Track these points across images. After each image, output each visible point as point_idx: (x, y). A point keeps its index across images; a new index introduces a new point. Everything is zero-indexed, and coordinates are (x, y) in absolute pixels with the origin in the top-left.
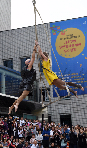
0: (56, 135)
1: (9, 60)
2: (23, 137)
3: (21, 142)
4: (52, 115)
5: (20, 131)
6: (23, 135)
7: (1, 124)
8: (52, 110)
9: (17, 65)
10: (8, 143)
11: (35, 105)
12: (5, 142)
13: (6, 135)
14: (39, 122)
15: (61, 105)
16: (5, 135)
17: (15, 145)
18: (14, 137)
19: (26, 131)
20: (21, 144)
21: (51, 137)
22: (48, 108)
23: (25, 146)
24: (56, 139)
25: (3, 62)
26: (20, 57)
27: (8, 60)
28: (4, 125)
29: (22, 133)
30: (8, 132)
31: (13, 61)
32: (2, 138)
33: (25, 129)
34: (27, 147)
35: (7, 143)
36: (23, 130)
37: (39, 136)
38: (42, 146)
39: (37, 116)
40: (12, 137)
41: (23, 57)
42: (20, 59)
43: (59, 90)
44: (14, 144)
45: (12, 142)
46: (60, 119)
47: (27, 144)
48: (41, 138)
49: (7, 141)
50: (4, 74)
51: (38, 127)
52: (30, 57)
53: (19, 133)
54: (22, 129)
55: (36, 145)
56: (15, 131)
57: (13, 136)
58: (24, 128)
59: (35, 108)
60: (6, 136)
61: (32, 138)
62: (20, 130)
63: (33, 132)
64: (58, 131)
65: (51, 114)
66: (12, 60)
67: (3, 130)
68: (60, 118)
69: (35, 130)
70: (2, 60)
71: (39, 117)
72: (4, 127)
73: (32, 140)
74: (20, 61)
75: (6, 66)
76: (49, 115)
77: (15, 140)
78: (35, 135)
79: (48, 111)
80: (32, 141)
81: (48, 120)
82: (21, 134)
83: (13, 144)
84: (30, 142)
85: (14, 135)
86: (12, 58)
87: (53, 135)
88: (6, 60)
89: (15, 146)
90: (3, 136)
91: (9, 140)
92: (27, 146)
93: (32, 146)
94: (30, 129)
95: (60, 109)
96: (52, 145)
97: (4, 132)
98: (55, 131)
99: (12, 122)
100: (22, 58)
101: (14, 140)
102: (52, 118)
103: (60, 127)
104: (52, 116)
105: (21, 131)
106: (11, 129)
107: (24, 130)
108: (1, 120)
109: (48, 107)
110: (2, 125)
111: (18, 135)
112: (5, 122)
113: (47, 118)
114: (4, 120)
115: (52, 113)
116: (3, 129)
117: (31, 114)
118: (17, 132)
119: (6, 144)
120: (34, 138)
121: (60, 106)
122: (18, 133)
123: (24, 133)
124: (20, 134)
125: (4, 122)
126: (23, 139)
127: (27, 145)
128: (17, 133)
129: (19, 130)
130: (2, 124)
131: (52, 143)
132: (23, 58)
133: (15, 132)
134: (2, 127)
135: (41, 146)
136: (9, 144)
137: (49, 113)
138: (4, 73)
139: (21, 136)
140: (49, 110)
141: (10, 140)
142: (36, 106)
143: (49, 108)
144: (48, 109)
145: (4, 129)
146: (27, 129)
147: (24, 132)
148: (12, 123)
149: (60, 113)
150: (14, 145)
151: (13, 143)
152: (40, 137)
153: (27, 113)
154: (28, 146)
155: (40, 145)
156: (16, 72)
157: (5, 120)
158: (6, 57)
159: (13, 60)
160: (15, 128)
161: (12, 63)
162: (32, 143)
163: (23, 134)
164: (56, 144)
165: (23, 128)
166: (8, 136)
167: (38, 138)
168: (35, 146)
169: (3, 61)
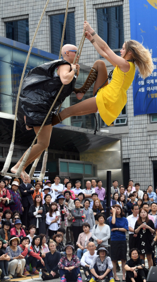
0: (142, 229)
1: (21, 18)
2: (59, 230)
3: (55, 247)
4: (131, 160)
5: (51, 216)
6: (58, 224)
7: (4, 197)
8: (133, 148)
9: (40, 33)
10: (24, 248)
11: (88, 136)
12: (14, 248)
13: (16, 226)
14: (100, 187)
15: (154, 135)
16: (14, 226)
17: (41, 253)
18: (37, 230)
19: (68, 213)
20: (55, 253)
21: (131, 231)
22: (121, 143)
23: (66, 258)
24: (142, 240)
25: (3, 24)
26: (49, 11)
27: (17, 18)
28: (12, 201)
29: (58, 220)
30: (21, 218)
31: (30, 23)
32: (6, 235)
33: (64, 210)
34: (70, 260)
35: (20, 249)
36: (58, 213)
37: (101, 229)
38: (109, 257)
39: (94, 163)
40: (33, 230)
41: (56, 10)
42: (49, 16)
43: (150, 96)
44: (38, 250)
45: (33, 244)
46: (152, 171)
47: (71, 252)
48: (105, 235)
49: (21, 243)
50: (8, 59)
51: (97, 201)
52: (74, 12)
53: (49, 220)
54: (56, 210)
55: (92, 254)
56: (40, 216)
57: (35, 228)
58: (63, 206)
59: (89, 145)
60: (18, 229)
61: (82, 235)
62: (52, 212)
63: (84, 215)
64: (147, 218)
65: (129, 159)
66: (27, 20)
67: (10, 213)
68: (151, 167)
69: (90, 210)
70: (3, 18)
71: (99, 167)
72: (11, 204)
73: (83, 238)
74: (48, 21)
75: (13, 39)
76: (124, 161)
77: (41, 240)
78: (89, 227)
79: (121, 150)
80: (83, 243)
81: (121, 175)
82: (56, 222)
83: (34, 250)
84: (78, 243)
85: (37, 227)
86: (28, 15)
87: (135, 228)
88: (11, 19)
89: (41, 256)
90: (9, 230)
91: (24, 241)
92: (71, 258)
93: (82, 255)
94: (77, 208)
95: (153, 146)
96: (132, 255)
97: (12, 217)
98: (140, 218)
99: (32, 189)
100: (52, 13)
101: (38, 241)
102: (131, 168)
103: (154, 204)
104: (131, 164)
105: (54, 216)
106: (30, 211)
107: (61, 212)
108: (2, 188)
109: (123, 140)
110: (7, 201)
111: (48, 226)
112: (14, 190)
113: (120, 170)
114: (10, 186)
115: (131, 156)
116: (8, 209)
117: (78, 159)
118: (44, 218)
119: (18, 250)
120: (87, 233)
121: (152, 138)
122: (47, 219)
123: (63, 220)
124: (52, 223)
125: (12, 190)
126: (61, 235)
127: (70, 254)
128: (45, 221)
129: (48, 214)
130: (7, 198)
131: (132, 251)
132: (56, 13)
133: (39, 218)
134: (5, 204)
135: (105, 257)
136: (26, 251)
137: (125, 157)
138: (9, 56)
139: (54, 227)
140: (123, 148)
141: (28, 240)
142: (90, 140)
143: (123, 144)
144: (121, 146)
145: (11, 209)
146: (70, 208)
147: (63, 216)
148: (33, 192)
149: (153, 155)
150: (37, 252)
151: (35, 247)
152: (102, 232)
153: (68, 158)
154: (73, 257)
155: (101, 255)
156: (39, 53)
157: (14, 187)
158: (12, 11)
159: (30, 19)
160: (38, 207)
161: (28, 26)
162: (82, 248)
163: (59, 222)
164: (143, 251)
165: (61, 206)
166: (21, 229)
167: (97, 234)
168: (90, 255)
169: (5, 23)
